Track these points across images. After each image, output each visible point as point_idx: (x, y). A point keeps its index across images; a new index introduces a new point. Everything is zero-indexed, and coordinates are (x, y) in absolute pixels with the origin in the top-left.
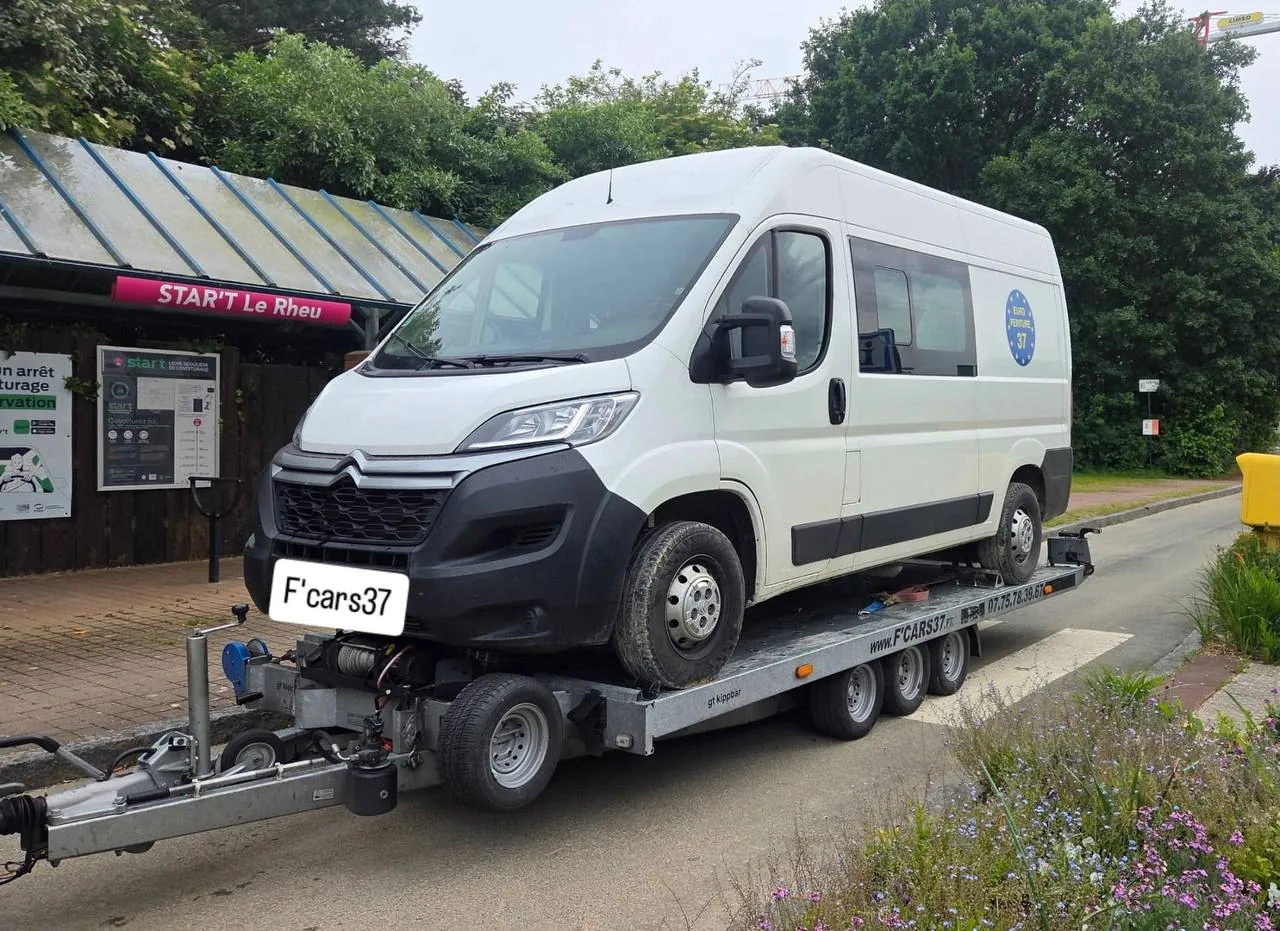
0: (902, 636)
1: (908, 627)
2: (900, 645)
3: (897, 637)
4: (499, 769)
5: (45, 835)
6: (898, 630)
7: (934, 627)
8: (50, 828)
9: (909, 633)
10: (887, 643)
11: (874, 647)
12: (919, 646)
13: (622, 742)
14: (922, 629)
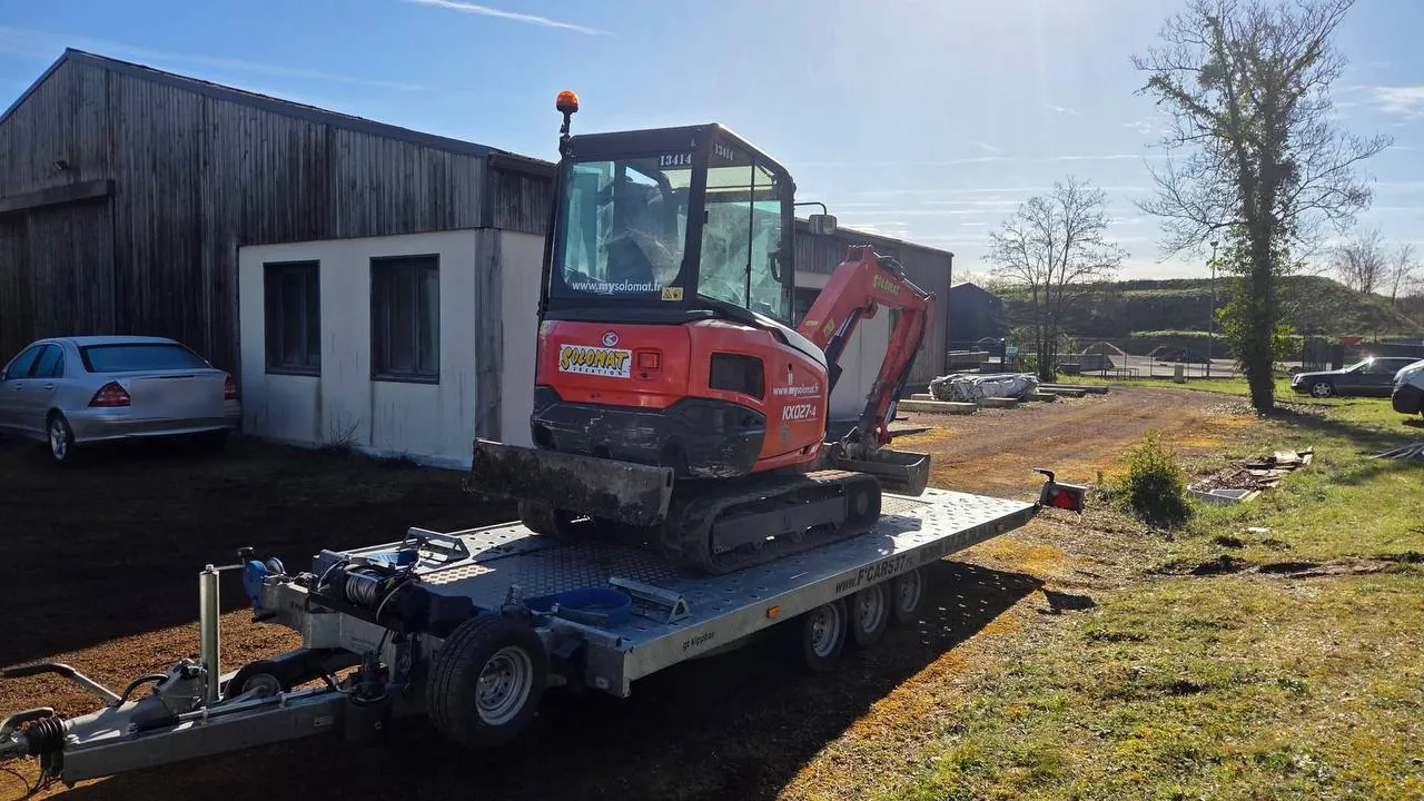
0: (865, 575)
1: (872, 568)
2: (864, 584)
3: (861, 577)
4: (484, 706)
5: (60, 758)
6: (861, 571)
7: (895, 566)
8: (65, 754)
9: (872, 573)
10: (851, 582)
11: (839, 588)
12: (880, 584)
13: (601, 683)
14: (884, 569)
